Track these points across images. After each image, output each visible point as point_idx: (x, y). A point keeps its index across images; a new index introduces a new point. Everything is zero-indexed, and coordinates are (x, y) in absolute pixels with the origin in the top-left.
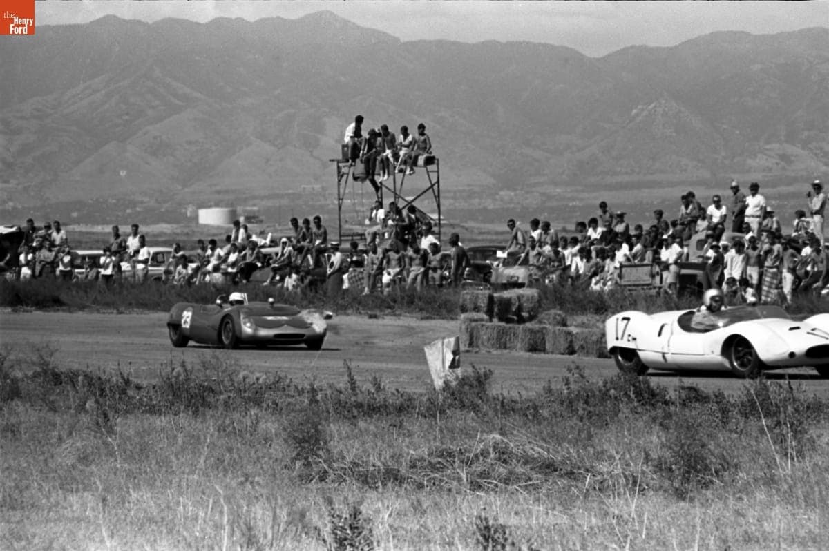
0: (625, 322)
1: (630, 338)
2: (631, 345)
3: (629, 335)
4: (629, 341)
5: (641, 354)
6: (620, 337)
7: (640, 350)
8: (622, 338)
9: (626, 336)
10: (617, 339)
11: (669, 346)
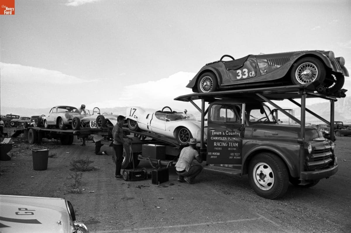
0: (134, 110)
1: (135, 117)
2: (135, 119)
3: (135, 116)
4: (134, 117)
5: (139, 124)
6: (131, 115)
7: (138, 122)
8: (132, 116)
9: (134, 116)
10: (130, 116)
11: (150, 123)
